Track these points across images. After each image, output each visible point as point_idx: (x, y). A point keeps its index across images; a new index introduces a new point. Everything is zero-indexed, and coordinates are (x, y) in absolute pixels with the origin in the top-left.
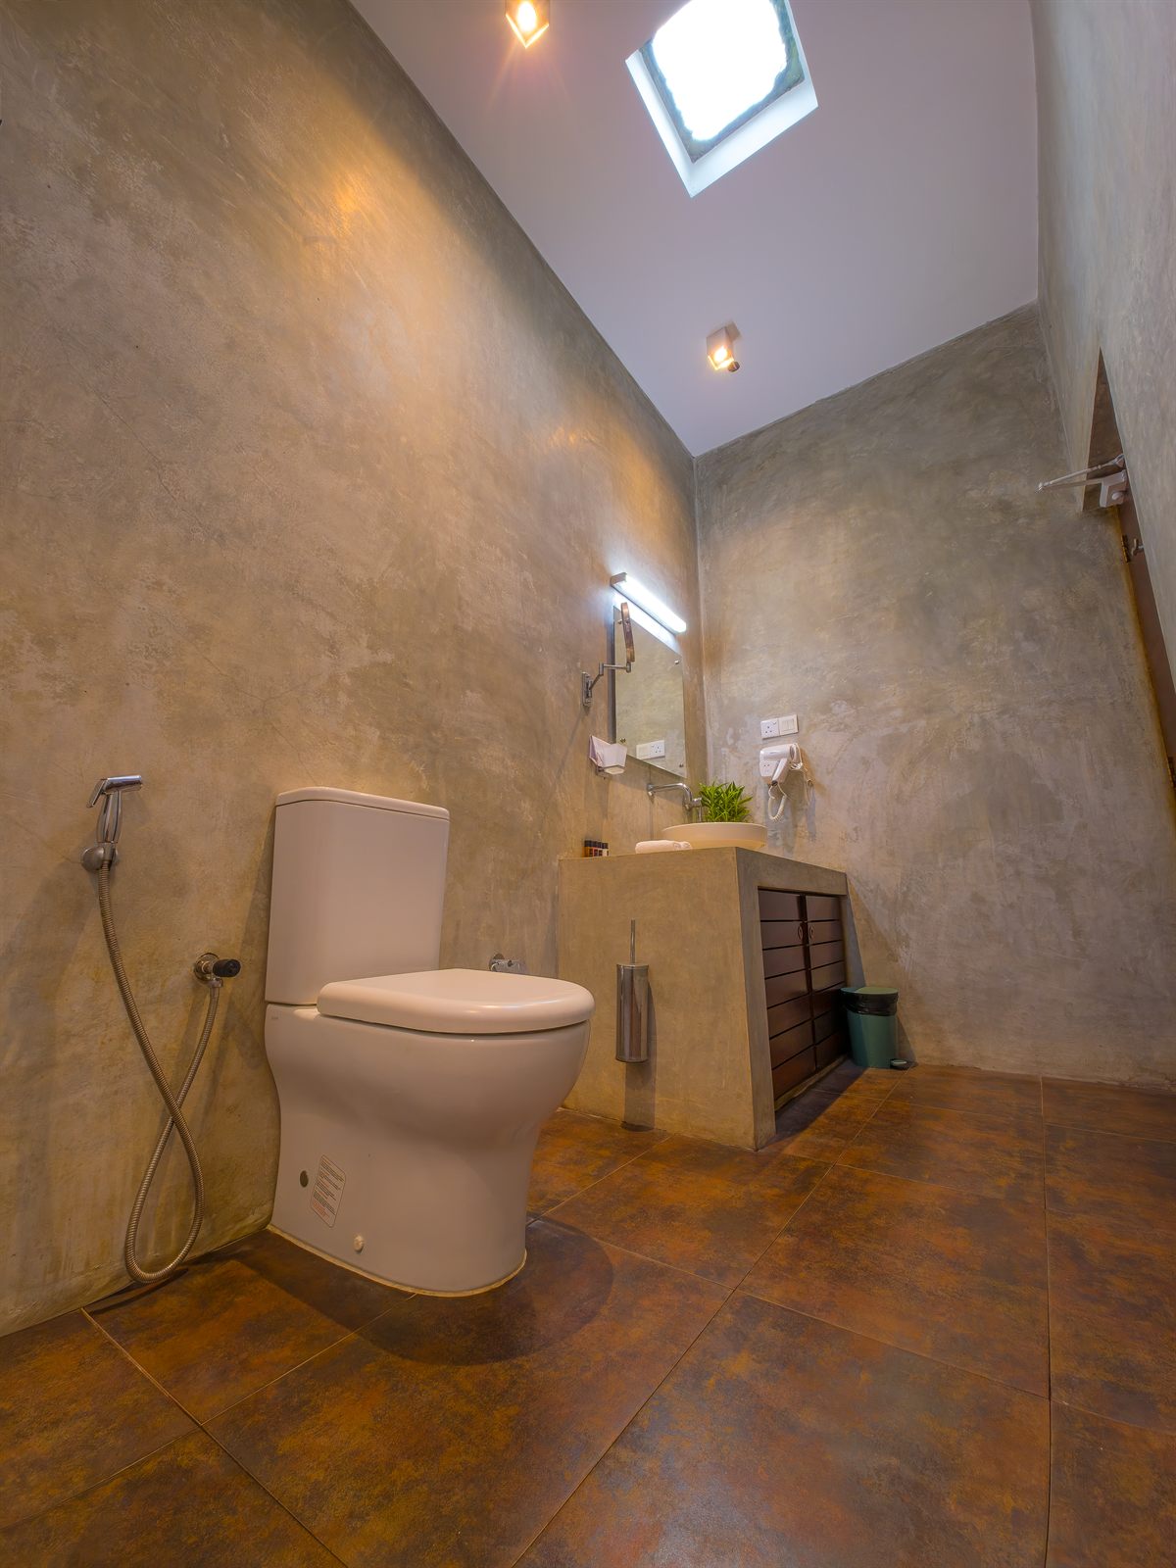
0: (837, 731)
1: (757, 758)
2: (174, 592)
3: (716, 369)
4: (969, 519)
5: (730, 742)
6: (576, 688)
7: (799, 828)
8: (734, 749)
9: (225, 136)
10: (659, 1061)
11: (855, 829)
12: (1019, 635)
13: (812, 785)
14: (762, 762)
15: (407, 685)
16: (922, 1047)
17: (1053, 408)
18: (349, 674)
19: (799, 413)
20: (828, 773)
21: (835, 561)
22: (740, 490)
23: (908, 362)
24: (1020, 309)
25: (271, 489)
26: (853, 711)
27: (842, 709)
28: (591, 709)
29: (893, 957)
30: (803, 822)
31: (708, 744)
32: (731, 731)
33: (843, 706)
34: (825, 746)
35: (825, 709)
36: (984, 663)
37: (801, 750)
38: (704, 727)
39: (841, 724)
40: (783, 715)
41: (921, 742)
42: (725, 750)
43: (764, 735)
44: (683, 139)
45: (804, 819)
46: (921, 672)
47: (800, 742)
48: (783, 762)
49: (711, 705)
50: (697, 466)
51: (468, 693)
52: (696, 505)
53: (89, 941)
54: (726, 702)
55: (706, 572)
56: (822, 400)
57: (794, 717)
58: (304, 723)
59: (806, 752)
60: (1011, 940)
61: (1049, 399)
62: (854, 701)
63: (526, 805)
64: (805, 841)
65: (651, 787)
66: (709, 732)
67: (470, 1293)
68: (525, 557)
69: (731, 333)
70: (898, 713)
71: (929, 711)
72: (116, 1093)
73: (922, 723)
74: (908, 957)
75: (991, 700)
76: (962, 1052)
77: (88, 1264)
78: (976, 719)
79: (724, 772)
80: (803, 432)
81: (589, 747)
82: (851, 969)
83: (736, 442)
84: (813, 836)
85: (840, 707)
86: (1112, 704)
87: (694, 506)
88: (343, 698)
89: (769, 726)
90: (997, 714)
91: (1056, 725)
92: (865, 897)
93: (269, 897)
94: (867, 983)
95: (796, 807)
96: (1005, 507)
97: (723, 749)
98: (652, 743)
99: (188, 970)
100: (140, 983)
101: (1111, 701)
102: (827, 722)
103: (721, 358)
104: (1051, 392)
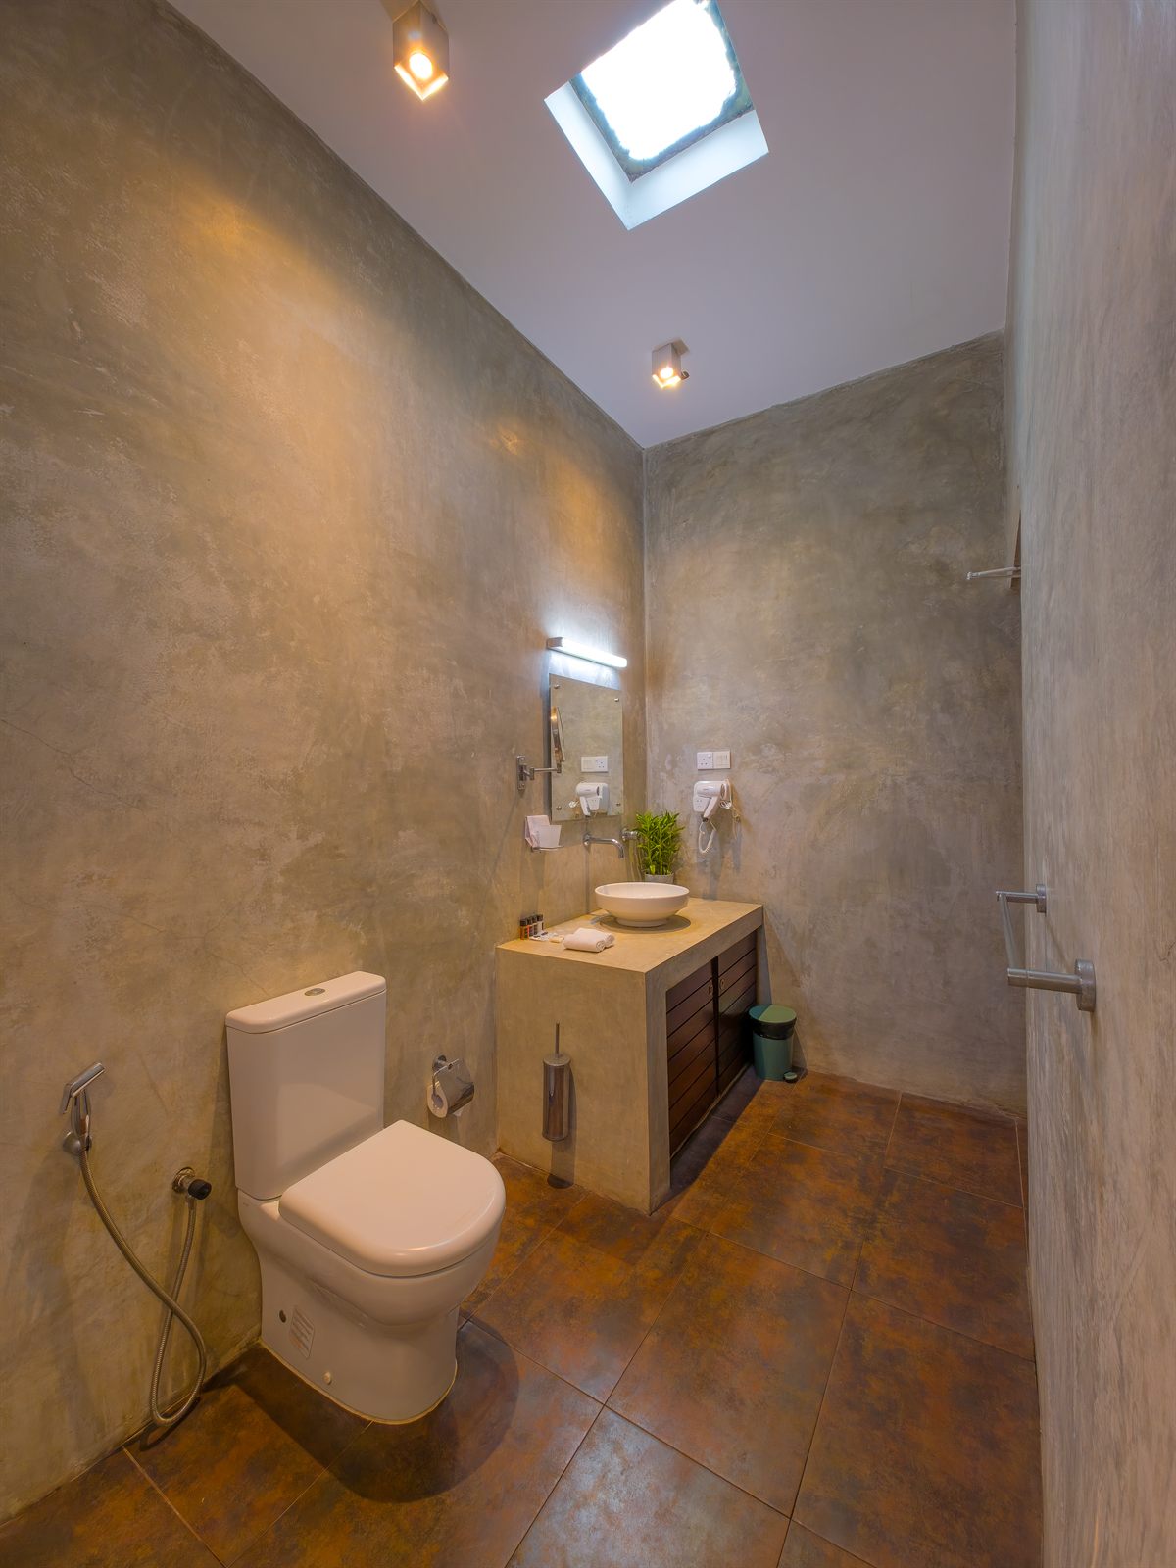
0: (765, 773)
1: (691, 787)
2: (104, 877)
3: (662, 386)
4: (906, 575)
5: (669, 768)
6: (510, 774)
7: (725, 859)
8: (671, 775)
9: (75, 324)
10: (579, 1133)
11: (774, 867)
12: (937, 706)
13: (740, 821)
14: (696, 796)
15: (339, 856)
16: (813, 1058)
17: (1001, 464)
18: (282, 873)
19: (755, 416)
20: (755, 812)
21: (777, 597)
22: (689, 498)
23: (869, 377)
24: (987, 336)
25: (183, 725)
26: (781, 756)
27: (771, 752)
28: (527, 791)
29: (796, 983)
30: (730, 853)
31: (648, 769)
32: (669, 757)
33: (773, 750)
34: (756, 786)
35: (757, 749)
36: (902, 729)
37: (732, 787)
38: (645, 751)
39: (769, 766)
40: (718, 749)
41: (839, 795)
42: (663, 775)
43: (699, 767)
44: (619, 158)
45: (730, 852)
46: (845, 727)
47: (732, 779)
48: (714, 800)
49: (652, 728)
50: (647, 460)
51: (401, 833)
52: (644, 505)
53: (80, 1209)
54: (666, 727)
55: (652, 585)
56: (778, 406)
57: (728, 753)
58: (243, 938)
59: (736, 788)
60: (893, 982)
61: (999, 453)
62: (783, 745)
63: (463, 913)
64: (730, 872)
65: (588, 837)
66: (650, 756)
67: (411, 1421)
68: (454, 663)
69: (677, 349)
70: (821, 764)
71: (848, 767)
72: (124, 1301)
73: (841, 777)
74: (808, 985)
75: (903, 765)
76: (843, 1066)
77: (124, 1418)
78: (889, 782)
79: (661, 795)
80: (756, 442)
81: (524, 829)
82: (761, 987)
83: (687, 439)
84: (737, 868)
85: (770, 749)
86: (1006, 786)
87: (642, 510)
88: (278, 898)
89: (706, 758)
90: (908, 779)
91: (956, 799)
92: (778, 929)
93: (230, 1102)
94: (773, 1001)
95: (724, 839)
96: (941, 568)
97: (662, 774)
98: (596, 758)
99: (168, 1188)
100: (129, 1217)
101: (1005, 783)
102: (758, 762)
103: (668, 378)
104: (1002, 445)
